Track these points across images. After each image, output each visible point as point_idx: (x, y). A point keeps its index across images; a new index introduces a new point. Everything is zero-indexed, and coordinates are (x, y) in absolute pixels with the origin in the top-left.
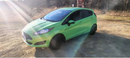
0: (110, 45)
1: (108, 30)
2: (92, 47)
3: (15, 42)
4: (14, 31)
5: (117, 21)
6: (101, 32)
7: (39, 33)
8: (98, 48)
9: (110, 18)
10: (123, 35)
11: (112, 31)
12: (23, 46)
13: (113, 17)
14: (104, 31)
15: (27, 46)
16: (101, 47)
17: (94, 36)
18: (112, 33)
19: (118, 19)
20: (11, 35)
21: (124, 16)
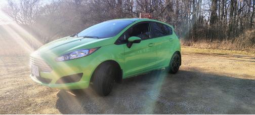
0: (212, 88)
1: (201, 67)
2: (175, 91)
3: (13, 85)
4: (9, 68)
5: (215, 55)
6: (189, 70)
7: (68, 58)
8: (189, 93)
9: (201, 51)
10: (232, 75)
11: (210, 69)
12: (29, 91)
13: (205, 49)
14: (194, 69)
15: (38, 92)
16: (193, 91)
17: (177, 75)
18: (209, 71)
19: (215, 52)
20: (3, 74)
21: (226, 49)
